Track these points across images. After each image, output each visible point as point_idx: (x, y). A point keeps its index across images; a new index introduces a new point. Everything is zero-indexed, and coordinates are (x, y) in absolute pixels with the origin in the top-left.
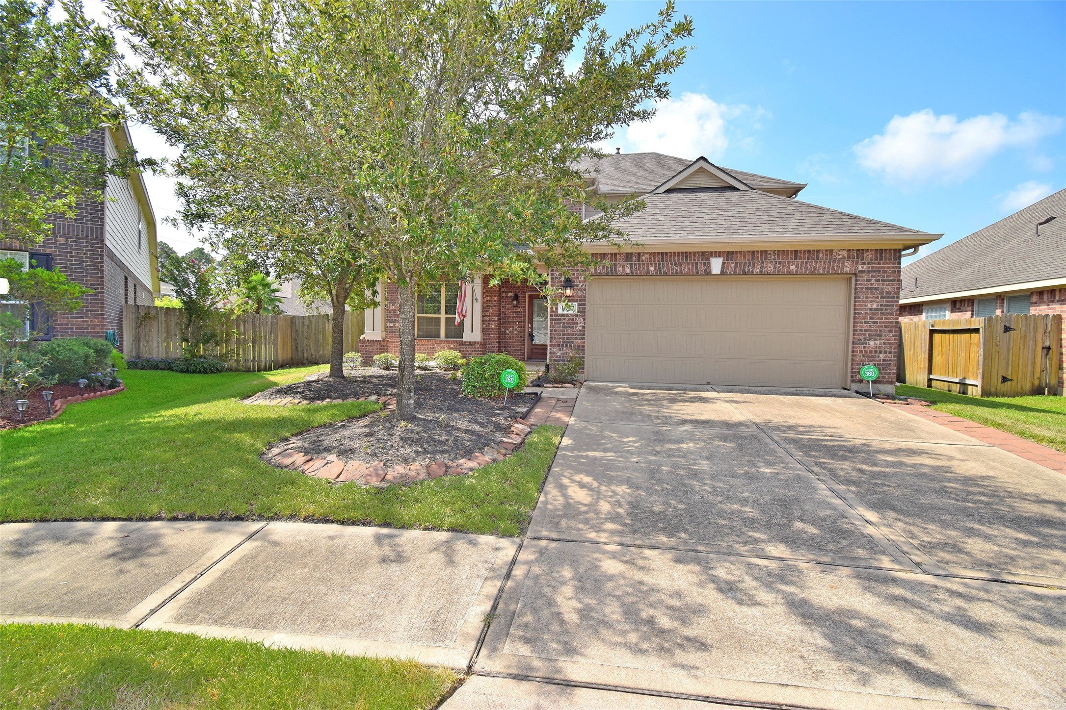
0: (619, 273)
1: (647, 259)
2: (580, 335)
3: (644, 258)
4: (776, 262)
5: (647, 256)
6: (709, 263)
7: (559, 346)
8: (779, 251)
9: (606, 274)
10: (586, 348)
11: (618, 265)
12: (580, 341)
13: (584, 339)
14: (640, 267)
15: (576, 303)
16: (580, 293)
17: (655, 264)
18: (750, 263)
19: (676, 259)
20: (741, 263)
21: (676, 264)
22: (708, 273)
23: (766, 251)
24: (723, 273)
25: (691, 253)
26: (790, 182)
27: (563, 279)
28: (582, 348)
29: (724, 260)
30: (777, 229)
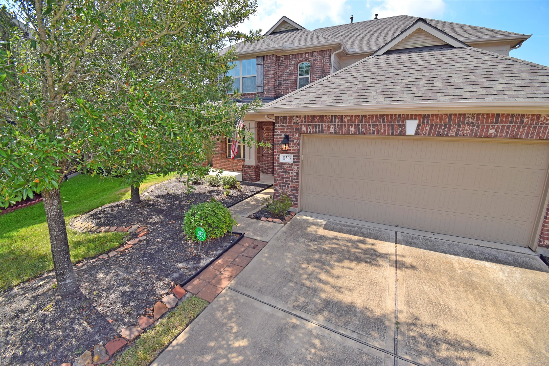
0: (324, 132)
1: (348, 120)
2: (295, 179)
3: (346, 120)
4: (474, 126)
5: (349, 118)
6: (404, 125)
7: (280, 186)
8: (478, 115)
9: (315, 133)
10: (299, 189)
11: (324, 126)
12: (294, 184)
13: (298, 182)
14: (342, 127)
15: (292, 155)
16: (295, 148)
17: (355, 125)
18: (445, 126)
19: (374, 121)
20: (436, 125)
21: (373, 125)
22: (403, 133)
23: (465, 115)
24: (417, 134)
25: (388, 115)
26: (515, 34)
27: (283, 136)
28: (296, 189)
29: (419, 122)
30: (480, 92)
